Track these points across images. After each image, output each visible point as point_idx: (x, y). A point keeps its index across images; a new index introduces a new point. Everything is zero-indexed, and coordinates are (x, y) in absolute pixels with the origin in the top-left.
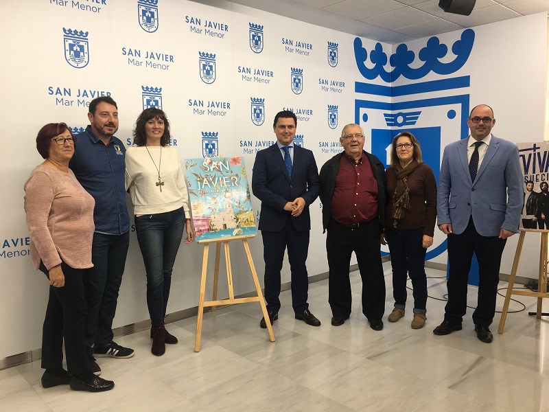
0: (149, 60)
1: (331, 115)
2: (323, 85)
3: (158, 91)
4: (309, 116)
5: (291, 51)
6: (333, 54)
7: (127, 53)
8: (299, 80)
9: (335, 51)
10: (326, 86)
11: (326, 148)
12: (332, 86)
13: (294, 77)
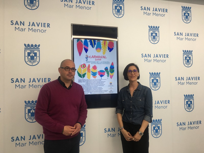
0: (30, 27)
1: (186, 58)
2: (178, 36)
3: (37, 47)
4: (166, 59)
5: (149, 14)
6: (186, 14)
7: (14, 24)
8: (156, 34)
9: (189, 12)
10: (181, 37)
11: (182, 81)
12: (186, 37)
13: (152, 32)
